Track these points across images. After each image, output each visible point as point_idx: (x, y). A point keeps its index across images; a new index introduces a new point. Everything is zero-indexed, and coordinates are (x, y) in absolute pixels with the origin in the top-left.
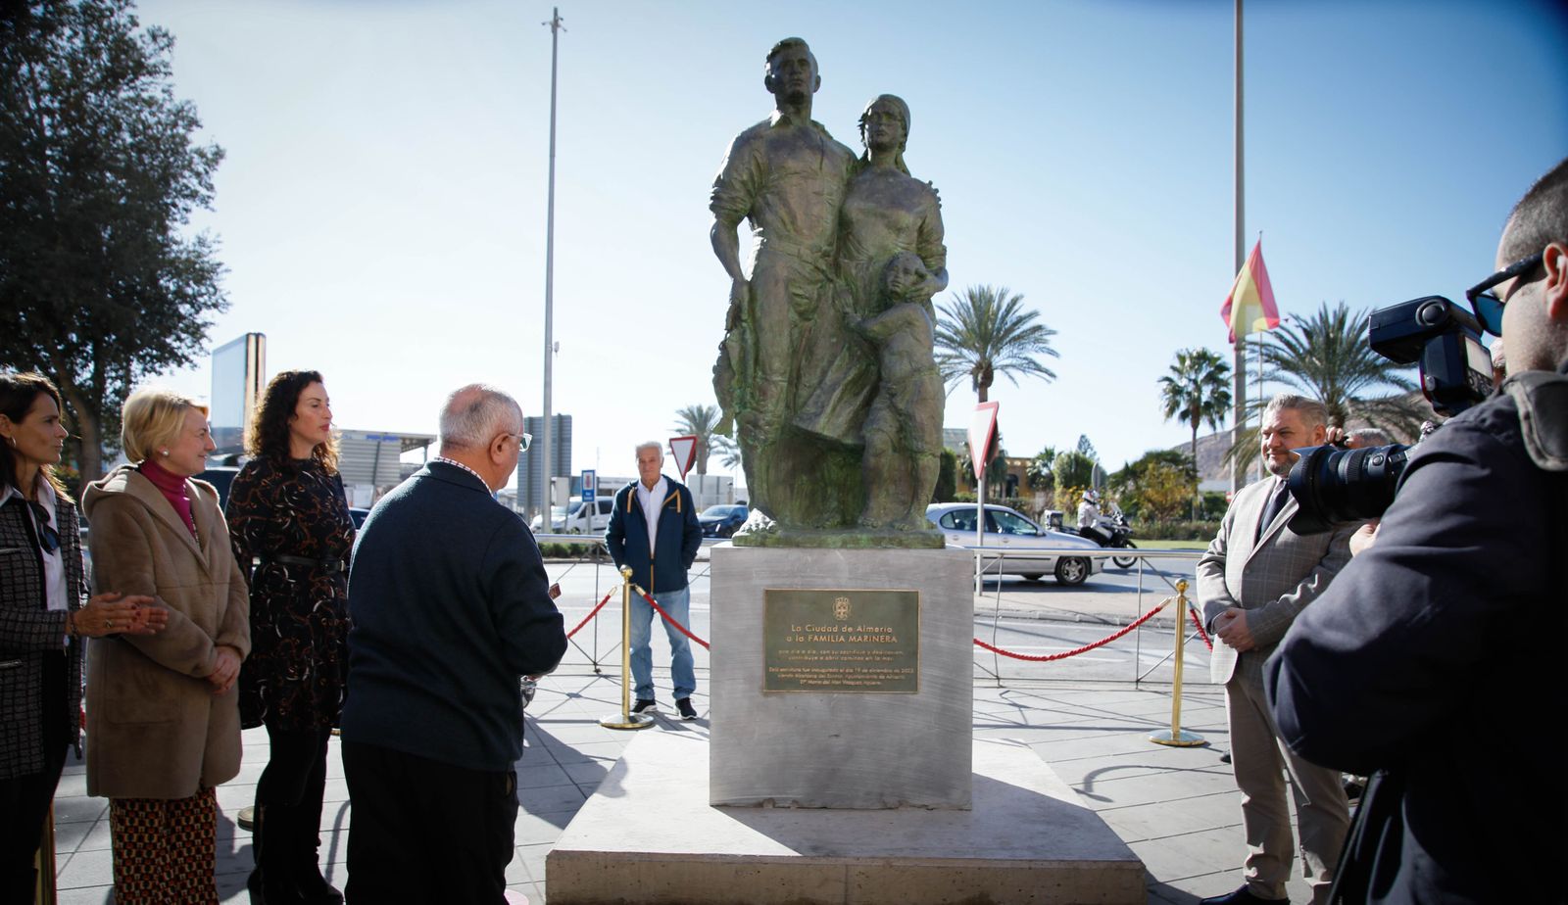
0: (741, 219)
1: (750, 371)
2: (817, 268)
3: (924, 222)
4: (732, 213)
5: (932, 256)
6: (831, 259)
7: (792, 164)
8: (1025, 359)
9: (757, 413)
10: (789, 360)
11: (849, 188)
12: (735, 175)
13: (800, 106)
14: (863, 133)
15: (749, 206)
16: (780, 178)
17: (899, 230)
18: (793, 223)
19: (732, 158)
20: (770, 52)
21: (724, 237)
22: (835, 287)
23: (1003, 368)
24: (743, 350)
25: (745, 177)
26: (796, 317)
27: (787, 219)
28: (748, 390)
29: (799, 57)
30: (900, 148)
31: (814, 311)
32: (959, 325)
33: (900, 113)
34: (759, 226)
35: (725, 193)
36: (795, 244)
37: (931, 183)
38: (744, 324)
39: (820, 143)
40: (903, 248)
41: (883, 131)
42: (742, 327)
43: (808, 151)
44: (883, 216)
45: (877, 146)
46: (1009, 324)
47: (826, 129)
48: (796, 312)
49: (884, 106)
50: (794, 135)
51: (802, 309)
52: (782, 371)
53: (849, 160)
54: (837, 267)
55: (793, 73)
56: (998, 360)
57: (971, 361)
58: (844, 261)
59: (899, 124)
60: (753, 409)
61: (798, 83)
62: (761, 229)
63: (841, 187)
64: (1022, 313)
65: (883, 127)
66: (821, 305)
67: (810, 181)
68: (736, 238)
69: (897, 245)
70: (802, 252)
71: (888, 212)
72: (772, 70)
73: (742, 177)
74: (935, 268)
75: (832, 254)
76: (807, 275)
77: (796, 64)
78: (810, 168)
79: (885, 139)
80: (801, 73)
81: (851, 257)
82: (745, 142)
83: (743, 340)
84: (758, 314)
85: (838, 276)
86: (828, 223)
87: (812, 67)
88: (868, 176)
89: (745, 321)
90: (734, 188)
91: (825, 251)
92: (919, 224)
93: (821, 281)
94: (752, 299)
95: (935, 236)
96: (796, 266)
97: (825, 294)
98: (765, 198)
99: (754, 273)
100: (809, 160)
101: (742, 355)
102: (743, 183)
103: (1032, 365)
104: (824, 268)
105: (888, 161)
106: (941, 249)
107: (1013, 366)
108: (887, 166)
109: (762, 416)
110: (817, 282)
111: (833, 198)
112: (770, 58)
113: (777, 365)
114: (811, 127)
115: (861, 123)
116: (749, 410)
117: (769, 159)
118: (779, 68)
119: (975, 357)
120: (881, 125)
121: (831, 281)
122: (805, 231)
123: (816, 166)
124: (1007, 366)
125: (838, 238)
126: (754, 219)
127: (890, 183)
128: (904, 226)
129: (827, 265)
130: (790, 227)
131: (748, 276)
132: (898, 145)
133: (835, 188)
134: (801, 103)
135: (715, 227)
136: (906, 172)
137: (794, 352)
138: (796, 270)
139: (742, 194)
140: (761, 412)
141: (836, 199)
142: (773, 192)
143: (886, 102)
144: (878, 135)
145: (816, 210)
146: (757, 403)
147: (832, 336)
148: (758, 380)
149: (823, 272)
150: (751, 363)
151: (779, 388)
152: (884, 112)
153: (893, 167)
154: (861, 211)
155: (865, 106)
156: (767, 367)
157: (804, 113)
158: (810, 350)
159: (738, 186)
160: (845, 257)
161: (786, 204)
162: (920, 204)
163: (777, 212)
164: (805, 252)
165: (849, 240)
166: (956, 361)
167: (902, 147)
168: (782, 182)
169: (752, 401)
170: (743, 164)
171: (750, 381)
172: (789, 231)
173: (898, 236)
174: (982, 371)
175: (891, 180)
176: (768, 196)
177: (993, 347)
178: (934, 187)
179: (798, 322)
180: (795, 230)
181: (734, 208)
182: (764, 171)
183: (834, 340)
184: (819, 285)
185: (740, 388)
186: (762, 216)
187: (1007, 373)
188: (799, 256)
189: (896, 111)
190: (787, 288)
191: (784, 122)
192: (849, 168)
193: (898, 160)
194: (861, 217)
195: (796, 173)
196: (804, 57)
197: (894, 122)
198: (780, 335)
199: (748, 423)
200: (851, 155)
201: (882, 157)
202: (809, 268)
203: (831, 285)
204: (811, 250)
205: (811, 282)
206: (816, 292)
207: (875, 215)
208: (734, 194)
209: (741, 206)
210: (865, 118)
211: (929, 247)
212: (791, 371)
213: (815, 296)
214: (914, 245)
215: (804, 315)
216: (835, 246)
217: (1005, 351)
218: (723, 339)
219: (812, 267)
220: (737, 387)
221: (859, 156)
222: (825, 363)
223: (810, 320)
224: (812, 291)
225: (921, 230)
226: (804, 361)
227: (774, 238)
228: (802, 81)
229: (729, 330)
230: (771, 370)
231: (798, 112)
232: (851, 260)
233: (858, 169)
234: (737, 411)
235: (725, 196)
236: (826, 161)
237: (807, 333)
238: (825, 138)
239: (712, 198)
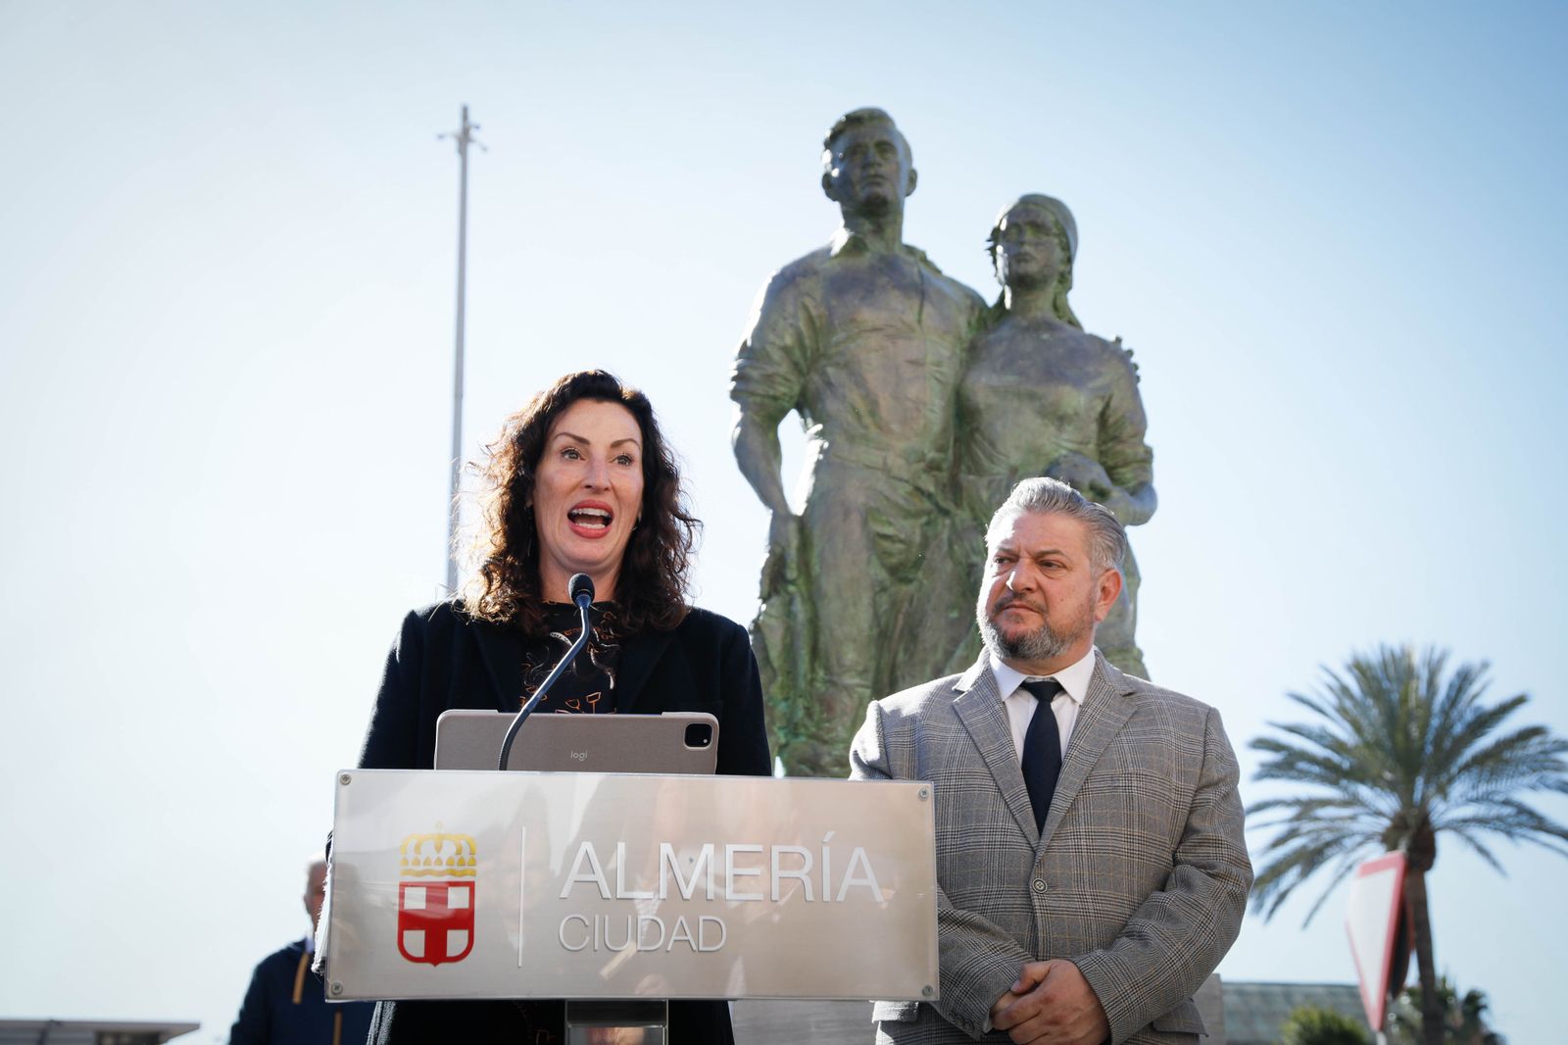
0: (784, 413)
1: (804, 665)
2: (918, 489)
3: (1107, 406)
4: (766, 401)
5: (1126, 464)
6: (944, 475)
7: (868, 316)
8: (1507, 803)
9: (815, 743)
10: (873, 650)
11: (973, 353)
12: (772, 337)
13: (882, 220)
14: (995, 262)
15: (797, 389)
16: (849, 338)
17: (1061, 419)
18: (873, 412)
19: (767, 311)
20: (828, 134)
21: (756, 442)
22: (953, 524)
23: (1459, 826)
24: (790, 632)
25: (789, 340)
26: (883, 575)
27: (862, 407)
28: (801, 703)
29: (877, 138)
30: (1060, 282)
31: (917, 564)
32: (1343, 732)
33: (1057, 223)
34: (816, 421)
35: (755, 368)
36: (879, 449)
37: (1119, 340)
38: (792, 588)
39: (917, 278)
40: (1070, 450)
41: (1026, 254)
42: (788, 593)
43: (896, 293)
44: (1032, 396)
45: (1019, 282)
46: (1458, 729)
47: (930, 257)
48: (883, 565)
49: (1027, 211)
50: (872, 267)
51: (894, 561)
52: (860, 668)
53: (972, 308)
54: (955, 488)
55: (866, 166)
56: (1443, 811)
57: (1379, 814)
58: (967, 478)
59: (1056, 241)
60: (812, 736)
61: (877, 180)
62: (819, 427)
63: (958, 351)
64: (1489, 701)
65: (1027, 248)
66: (928, 555)
67: (901, 343)
68: (775, 446)
69: (1060, 446)
70: (890, 461)
71: (1040, 390)
72: (834, 163)
73: (783, 338)
74: (1132, 484)
75: (945, 466)
76: (902, 502)
77: (872, 151)
78: (904, 322)
79: (1032, 268)
80: (880, 165)
81: (977, 469)
82: (788, 283)
83: (789, 613)
84: (816, 569)
85: (958, 504)
86: (935, 412)
87: (901, 156)
88: (1005, 331)
89: (793, 582)
90: (768, 359)
91: (932, 461)
92: (1099, 406)
93: (929, 513)
94: (805, 545)
95: (1129, 430)
96: (881, 483)
97: (936, 536)
98: (824, 374)
99: (809, 501)
100: (897, 307)
101: (788, 640)
102: (786, 350)
103: (1524, 818)
104: (932, 489)
105: (1041, 305)
106: (1141, 450)
107: (1481, 821)
108: (1039, 314)
109: (825, 748)
110: (917, 515)
111: (944, 369)
112: (830, 143)
113: (850, 656)
114: (902, 255)
115: (991, 244)
116: (803, 739)
117: (830, 309)
118: (842, 160)
119: (1388, 803)
120: (1022, 243)
121: (946, 513)
122: (895, 427)
123: (911, 317)
124: (1466, 821)
125: (956, 440)
126: (807, 412)
127: (1044, 341)
128: (1070, 411)
129: (937, 484)
130: (867, 420)
131: (797, 506)
132: (1056, 277)
133: (946, 353)
134: (884, 215)
135: (743, 424)
136: (1073, 322)
137: (883, 637)
138: (881, 493)
139: (784, 368)
140: (825, 742)
141: (949, 371)
142: (837, 365)
143: (1032, 207)
144: (1019, 261)
145: (913, 391)
146: (819, 728)
147: (951, 607)
148: (818, 685)
149: (930, 496)
150: (804, 654)
151: (855, 696)
152: (1027, 224)
153: (1051, 316)
154: (995, 390)
155: (997, 216)
156: (834, 661)
157: (889, 232)
158: (912, 634)
159: (776, 355)
160: (970, 472)
161: (860, 382)
162: (1099, 374)
163: (844, 397)
164: (897, 464)
165: (976, 442)
166: (1346, 812)
167: (1065, 280)
168: (852, 346)
169: (808, 722)
170: (785, 319)
171: (802, 684)
172: (866, 427)
173: (1060, 429)
174: (1411, 833)
175: (1045, 336)
176: (830, 370)
177: (1427, 782)
178: (1125, 346)
179: (888, 583)
180: (880, 428)
181: (771, 392)
182: (820, 329)
183: (955, 614)
184: (924, 519)
185: (786, 699)
186: (820, 406)
187: (1470, 840)
188: (886, 470)
189: (1049, 219)
190: (865, 523)
191: (854, 247)
192: (973, 321)
193: (1058, 302)
194: (993, 400)
195: (875, 329)
196: (886, 138)
197: (1045, 238)
198: (855, 604)
199: (801, 761)
200: (975, 300)
201: (1029, 298)
202: (904, 489)
203: (948, 522)
204: (907, 460)
205: (909, 515)
206: (918, 531)
207: (1018, 395)
208: (770, 370)
209: (782, 389)
210: (996, 235)
211: (1119, 448)
212: (878, 671)
213: (917, 539)
214: (1092, 446)
215: (899, 573)
216: (951, 452)
217: (1459, 789)
218: (754, 616)
219: (909, 488)
220: (780, 697)
221: (991, 300)
222: (939, 655)
223: (907, 581)
224: (910, 529)
225: (1103, 419)
226: (901, 656)
227: (841, 440)
228: (881, 176)
229: (765, 598)
230: (841, 666)
231: (879, 230)
232: (981, 476)
233: (989, 323)
234: (783, 740)
235: (755, 374)
236: (928, 309)
237: (906, 605)
238: (925, 271)
239: (734, 379)
